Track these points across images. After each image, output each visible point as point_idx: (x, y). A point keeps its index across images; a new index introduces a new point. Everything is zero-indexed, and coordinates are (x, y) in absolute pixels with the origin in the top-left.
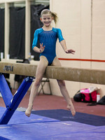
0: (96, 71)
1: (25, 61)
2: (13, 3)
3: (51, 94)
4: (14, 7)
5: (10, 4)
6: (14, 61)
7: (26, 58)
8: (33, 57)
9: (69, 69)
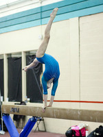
0: (95, 111)
1: (22, 103)
2: (11, 54)
3: (45, 131)
4: (11, 58)
5: (8, 55)
6: (12, 103)
7: (23, 100)
8: (29, 99)
9: (70, 110)
